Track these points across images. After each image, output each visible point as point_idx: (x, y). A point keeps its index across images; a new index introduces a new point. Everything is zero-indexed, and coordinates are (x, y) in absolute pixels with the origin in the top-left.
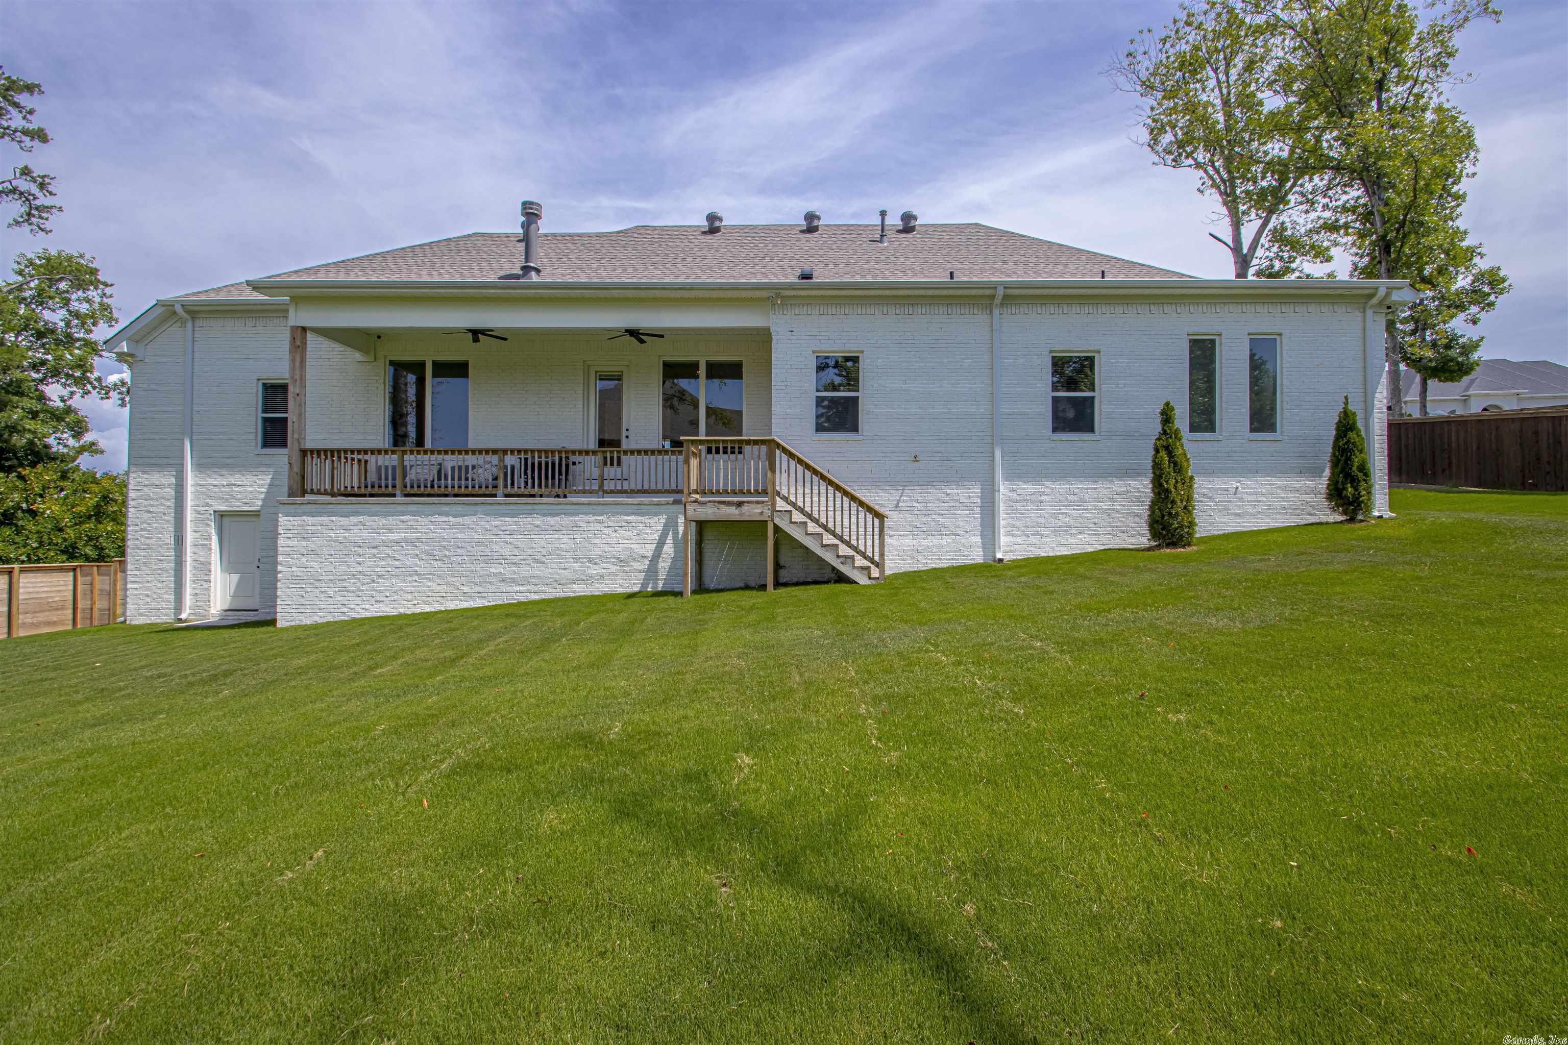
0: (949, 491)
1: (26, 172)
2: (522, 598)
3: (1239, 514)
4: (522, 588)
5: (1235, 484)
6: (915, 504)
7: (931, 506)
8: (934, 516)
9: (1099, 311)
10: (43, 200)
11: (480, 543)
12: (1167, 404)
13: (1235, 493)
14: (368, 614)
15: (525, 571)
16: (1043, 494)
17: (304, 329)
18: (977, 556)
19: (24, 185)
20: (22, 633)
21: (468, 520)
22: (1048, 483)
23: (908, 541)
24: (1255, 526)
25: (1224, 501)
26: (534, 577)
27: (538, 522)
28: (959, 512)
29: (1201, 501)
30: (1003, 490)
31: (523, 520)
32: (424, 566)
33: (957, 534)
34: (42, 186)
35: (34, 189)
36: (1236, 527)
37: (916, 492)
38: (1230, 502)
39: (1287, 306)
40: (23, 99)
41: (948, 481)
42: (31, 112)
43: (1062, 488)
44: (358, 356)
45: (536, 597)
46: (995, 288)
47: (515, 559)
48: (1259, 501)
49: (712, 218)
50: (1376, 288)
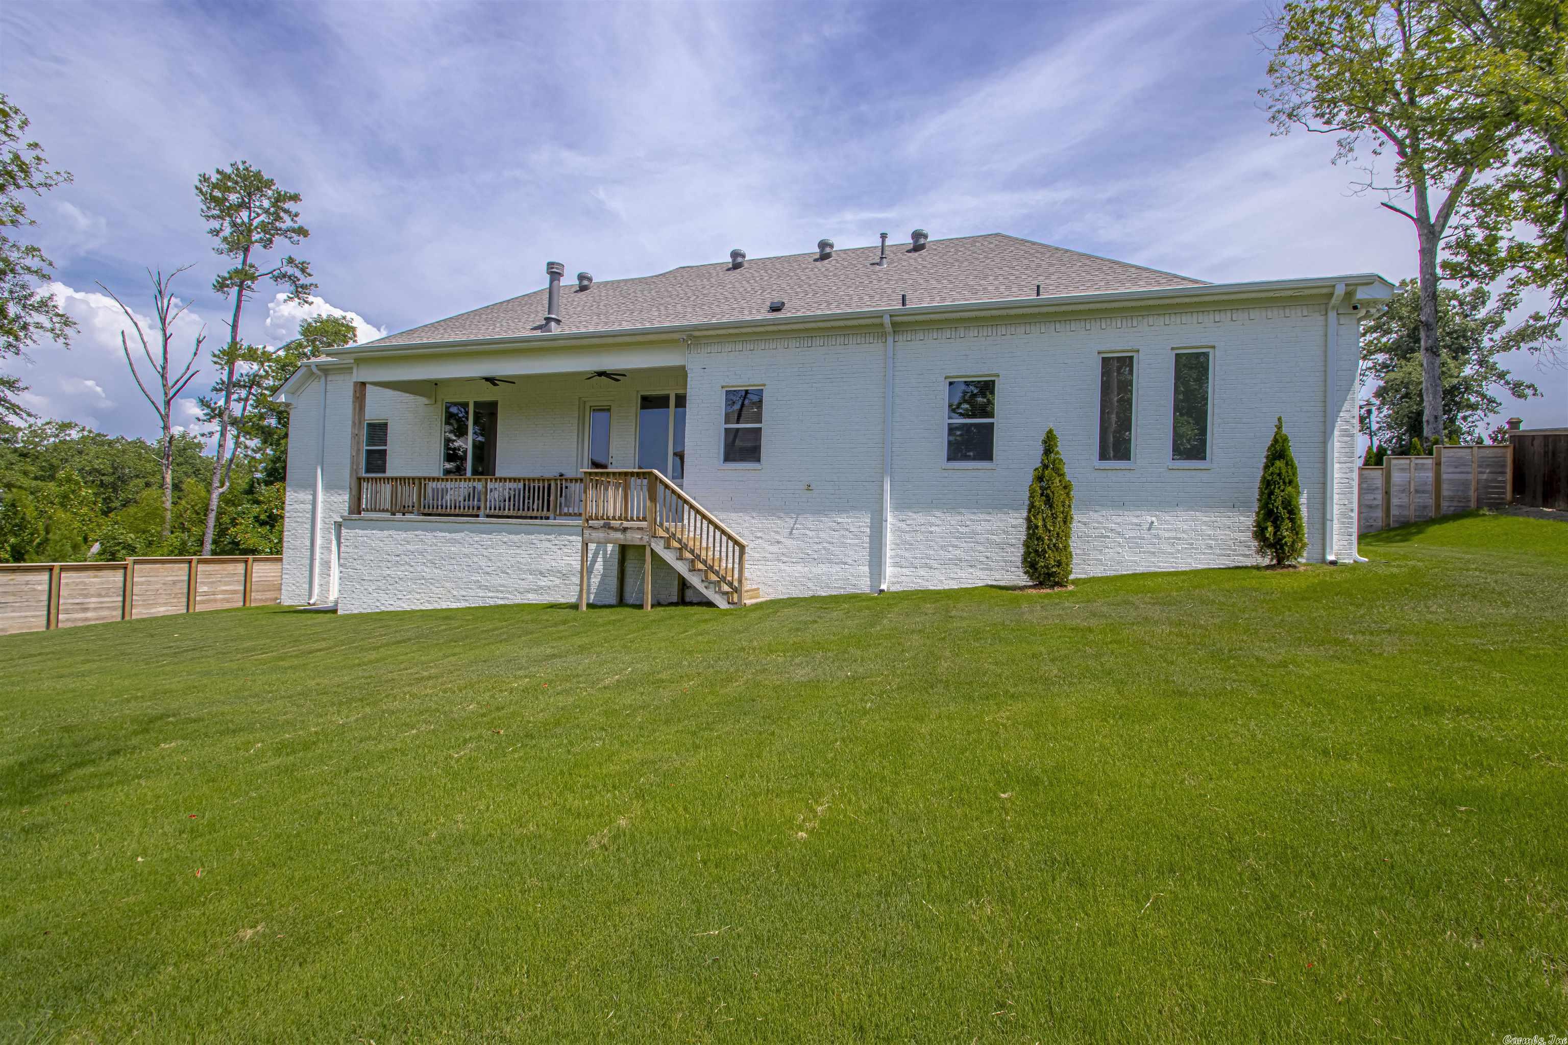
0: (840, 520)
1: (291, 261)
2: (492, 602)
3: (1154, 553)
4: (491, 594)
5: (1149, 519)
6: (808, 532)
7: (822, 535)
8: (825, 545)
9: (999, 333)
10: (304, 280)
11: (466, 556)
12: (1050, 432)
13: (1149, 529)
14: (391, 609)
15: (497, 581)
16: (932, 525)
17: (364, 384)
18: (864, 586)
19: (290, 270)
20: (199, 608)
21: (457, 536)
22: (938, 514)
23: (799, 567)
24: (1173, 567)
25: (1135, 538)
26: (501, 586)
27: (505, 539)
28: (849, 541)
29: (1108, 537)
30: (890, 518)
31: (495, 537)
32: (428, 572)
33: (845, 563)
34: (303, 271)
35: (298, 273)
36: (1149, 567)
37: (809, 521)
38: (1143, 538)
39: (1222, 314)
40: (289, 205)
41: (841, 510)
42: (296, 215)
43: (954, 519)
44: (424, 400)
45: (501, 602)
46: (882, 317)
47: (489, 570)
48: (1179, 539)
49: (735, 254)
50: (1334, 286)
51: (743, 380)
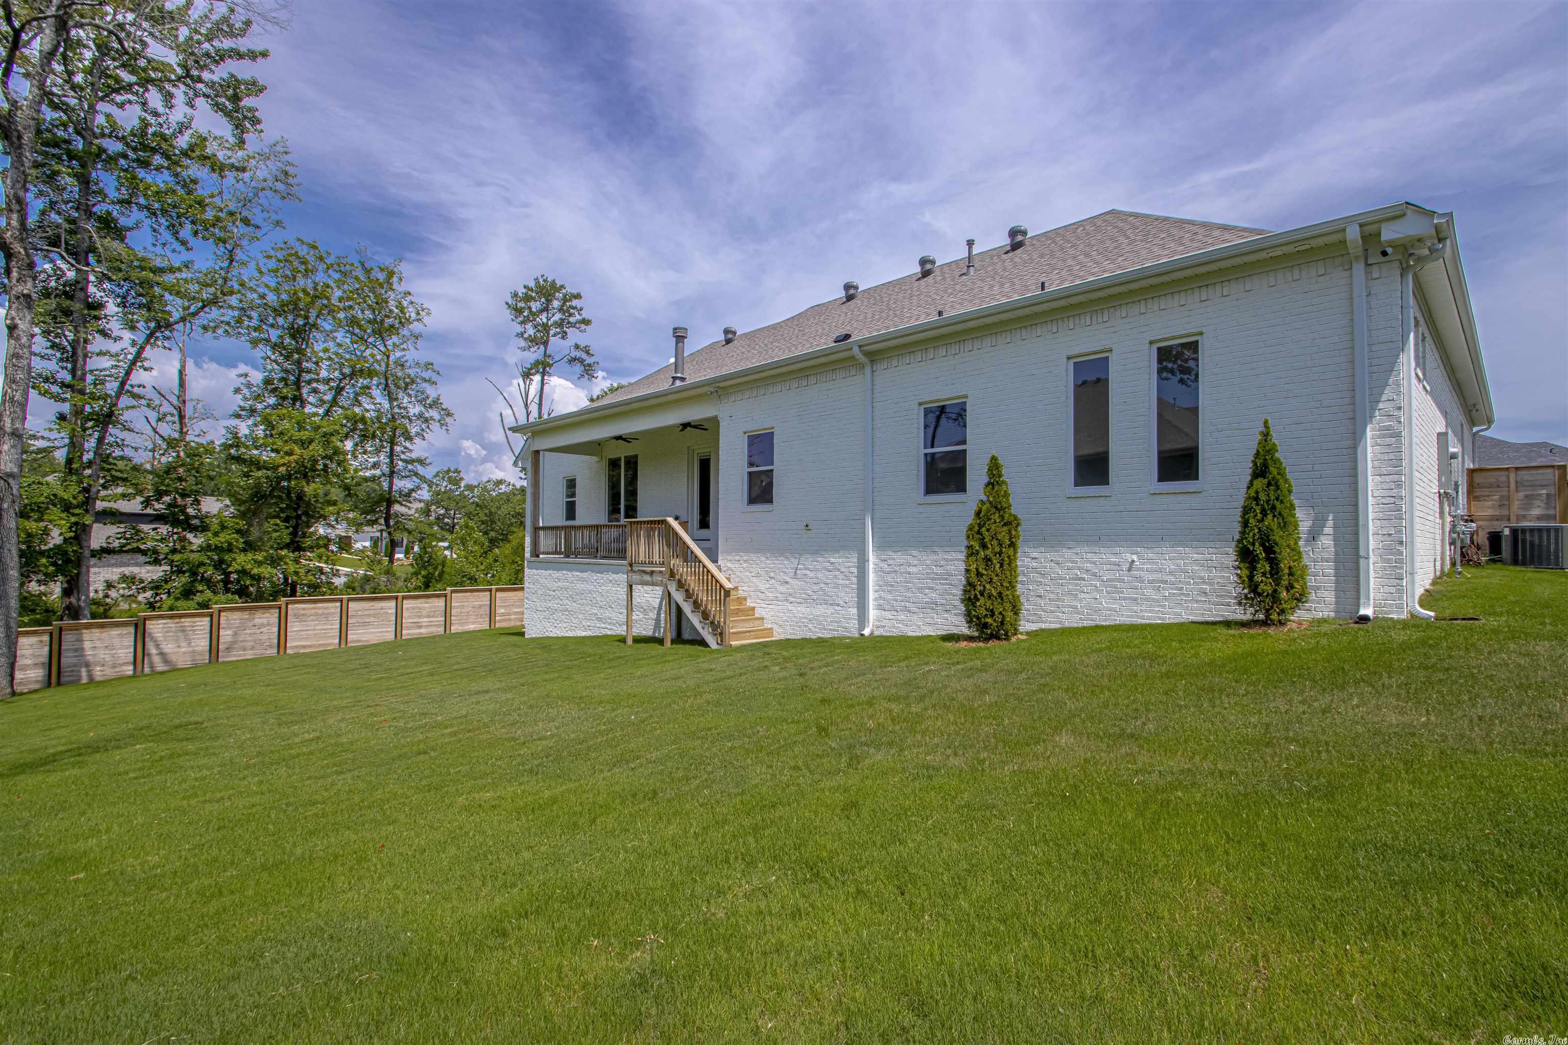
0: (833, 560)
1: (577, 347)
3: (1136, 599)
4: (603, 626)
5: (1130, 557)
6: (808, 572)
7: (820, 575)
8: (823, 585)
9: (966, 350)
10: (589, 360)
11: (590, 592)
12: (994, 459)
13: (1129, 570)
14: (552, 635)
16: (910, 565)
17: (537, 452)
18: (851, 629)
19: (578, 354)
21: (585, 575)
22: (915, 553)
23: (802, 608)
24: (1160, 618)
25: (1112, 580)
27: (611, 578)
28: (841, 582)
29: (1083, 579)
30: (872, 557)
31: (605, 576)
32: (570, 605)
33: (838, 605)
34: (588, 353)
35: (584, 356)
36: (1131, 616)
37: (807, 560)
38: (1123, 581)
39: (1210, 289)
41: (835, 550)
42: (582, 309)
43: (929, 558)
46: (852, 349)
47: (602, 604)
48: (1166, 582)
50: (1344, 230)
51: (759, 424)
